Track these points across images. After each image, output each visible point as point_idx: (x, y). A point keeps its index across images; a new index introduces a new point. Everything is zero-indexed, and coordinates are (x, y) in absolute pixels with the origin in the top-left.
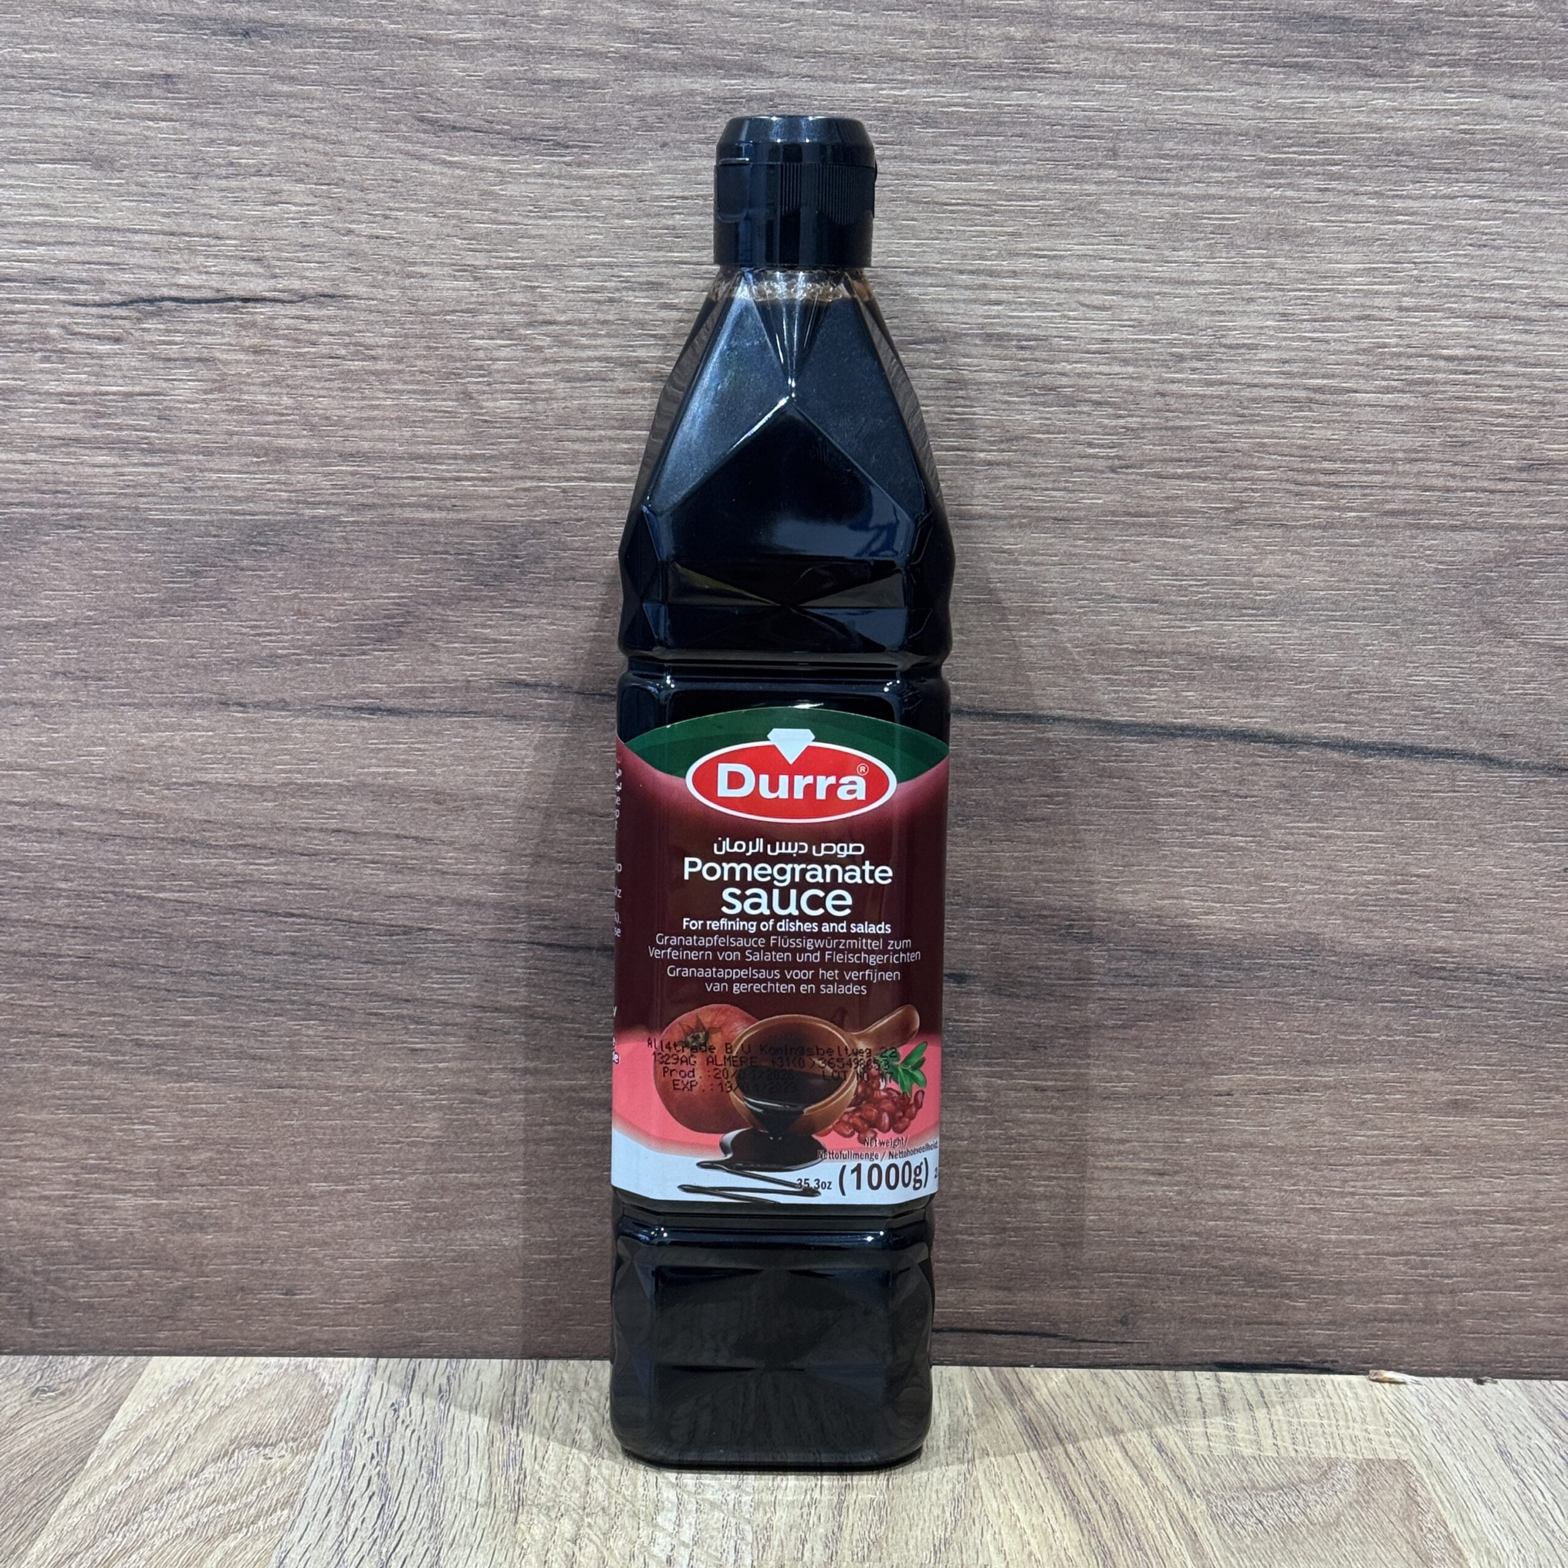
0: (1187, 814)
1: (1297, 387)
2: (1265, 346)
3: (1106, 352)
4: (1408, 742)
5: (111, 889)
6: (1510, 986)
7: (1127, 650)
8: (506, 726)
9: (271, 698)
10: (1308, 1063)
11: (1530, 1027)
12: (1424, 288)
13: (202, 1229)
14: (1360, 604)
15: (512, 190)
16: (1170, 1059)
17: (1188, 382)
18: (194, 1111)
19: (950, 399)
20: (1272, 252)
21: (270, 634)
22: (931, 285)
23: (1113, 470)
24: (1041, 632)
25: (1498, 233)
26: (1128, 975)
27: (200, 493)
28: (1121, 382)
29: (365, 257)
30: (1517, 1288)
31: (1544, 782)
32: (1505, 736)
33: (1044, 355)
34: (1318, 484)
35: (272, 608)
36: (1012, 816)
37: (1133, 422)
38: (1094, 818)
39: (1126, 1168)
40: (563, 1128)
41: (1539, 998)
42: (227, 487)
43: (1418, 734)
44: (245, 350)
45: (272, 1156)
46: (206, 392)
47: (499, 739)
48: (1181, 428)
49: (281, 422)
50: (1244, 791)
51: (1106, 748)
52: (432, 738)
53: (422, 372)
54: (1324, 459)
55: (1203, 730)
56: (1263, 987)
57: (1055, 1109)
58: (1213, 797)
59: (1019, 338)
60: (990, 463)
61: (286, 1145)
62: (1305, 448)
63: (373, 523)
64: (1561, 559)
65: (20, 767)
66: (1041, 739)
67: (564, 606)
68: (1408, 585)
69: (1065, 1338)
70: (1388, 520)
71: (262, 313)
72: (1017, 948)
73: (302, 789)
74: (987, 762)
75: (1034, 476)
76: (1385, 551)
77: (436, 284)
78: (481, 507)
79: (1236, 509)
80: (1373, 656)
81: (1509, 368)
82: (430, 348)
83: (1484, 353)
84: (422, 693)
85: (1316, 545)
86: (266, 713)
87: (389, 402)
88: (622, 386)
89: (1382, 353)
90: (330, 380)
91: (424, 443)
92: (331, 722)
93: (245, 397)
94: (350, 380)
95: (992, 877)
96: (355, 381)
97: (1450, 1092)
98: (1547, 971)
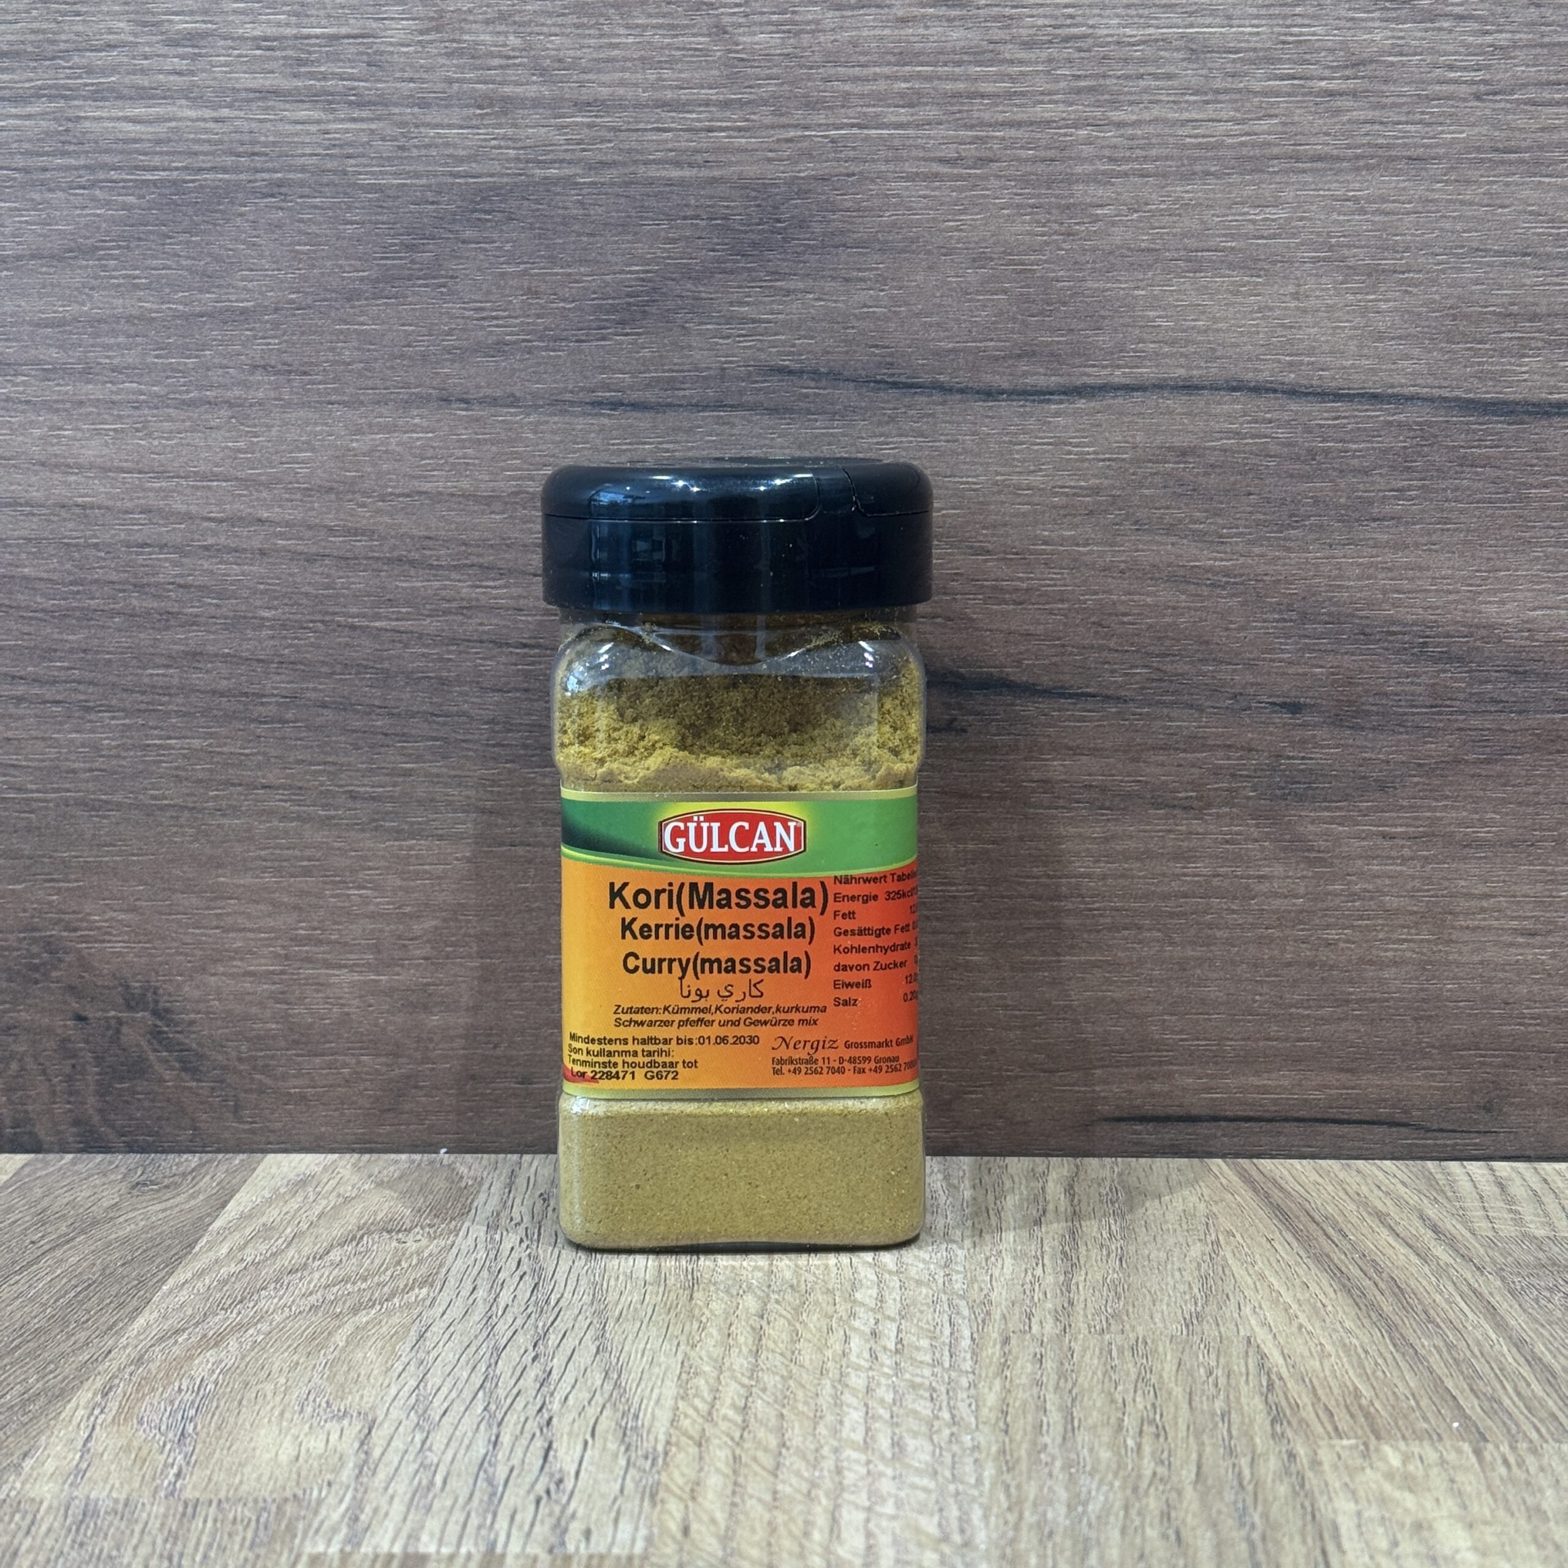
5: (319, 617)
7: (1494, 313)
8: (766, 421)
9: (498, 393)
13: (426, 1008)
16: (1542, 798)
18: (417, 873)
19: (1285, 17)
21: (496, 318)
23: (1478, 97)
24: (1390, 295)
26: (1494, 701)
27: (415, 152)
35: (498, 287)
36: (1357, 515)
37: (1503, 39)
38: (1454, 515)
39: (1490, 928)
42: (447, 145)
45: (504, 925)
46: (421, 32)
48: (1559, 44)
51: (1468, 432)
52: (682, 437)
57: (1405, 860)
60: (1331, 94)
61: (520, 911)
63: (613, 184)
65: (216, 477)
66: (1390, 423)
67: (833, 278)
69: (1418, 1128)
72: (1361, 672)
74: (1326, 452)
75: (1384, 107)
78: (739, 163)
84: (671, 384)
86: (493, 410)
87: (631, 40)
88: (900, 13)
90: (564, 15)
91: (671, 87)
92: (567, 419)
93: (466, 37)
94: (586, 15)
95: (1332, 588)
96: (591, 16)
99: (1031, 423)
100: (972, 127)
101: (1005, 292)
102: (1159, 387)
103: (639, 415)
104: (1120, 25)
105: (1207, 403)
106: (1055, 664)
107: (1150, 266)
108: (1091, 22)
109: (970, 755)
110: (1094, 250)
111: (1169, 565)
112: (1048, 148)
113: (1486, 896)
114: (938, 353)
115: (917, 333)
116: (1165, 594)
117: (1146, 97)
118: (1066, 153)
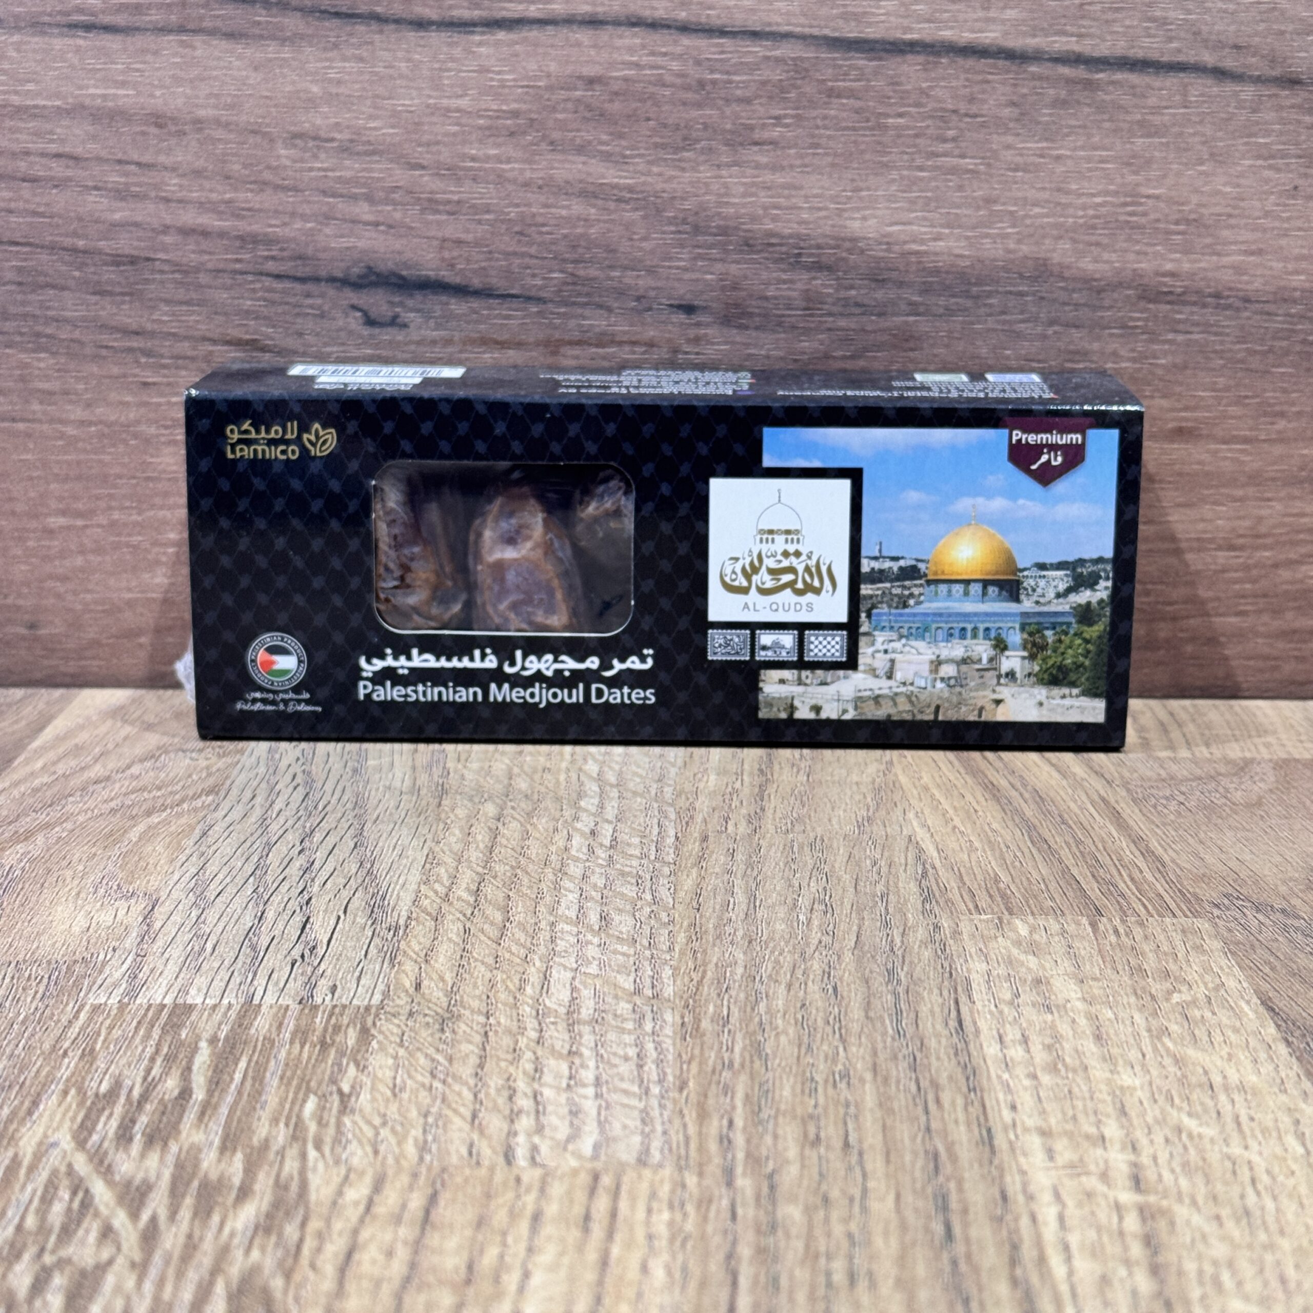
0: (917, 136)
4: (1140, 54)
6: (1237, 310)
8: (224, 44)
11: (1256, 351)
26: (857, 305)
31: (1276, 95)
32: (1238, 48)
36: (740, 139)
38: (823, 141)
41: (1266, 321)
43: (1150, 47)
45: (9, 491)
47: (219, 58)
50: (974, 109)
51: (835, 66)
52: (149, 58)
55: (933, 46)
56: (990, 315)
58: (943, 117)
61: (23, 479)
66: (767, 58)
72: (746, 278)
73: (20, 111)
74: (714, 82)
84: (138, 9)
92: (46, 40)
95: (720, 204)
97: (1173, 420)
98: (1275, 293)
99: (457, 52)
102: (569, 21)
103: (109, 37)
105: (611, 37)
106: (484, 269)
109: (413, 348)
111: (581, 181)
116: (577, 208)
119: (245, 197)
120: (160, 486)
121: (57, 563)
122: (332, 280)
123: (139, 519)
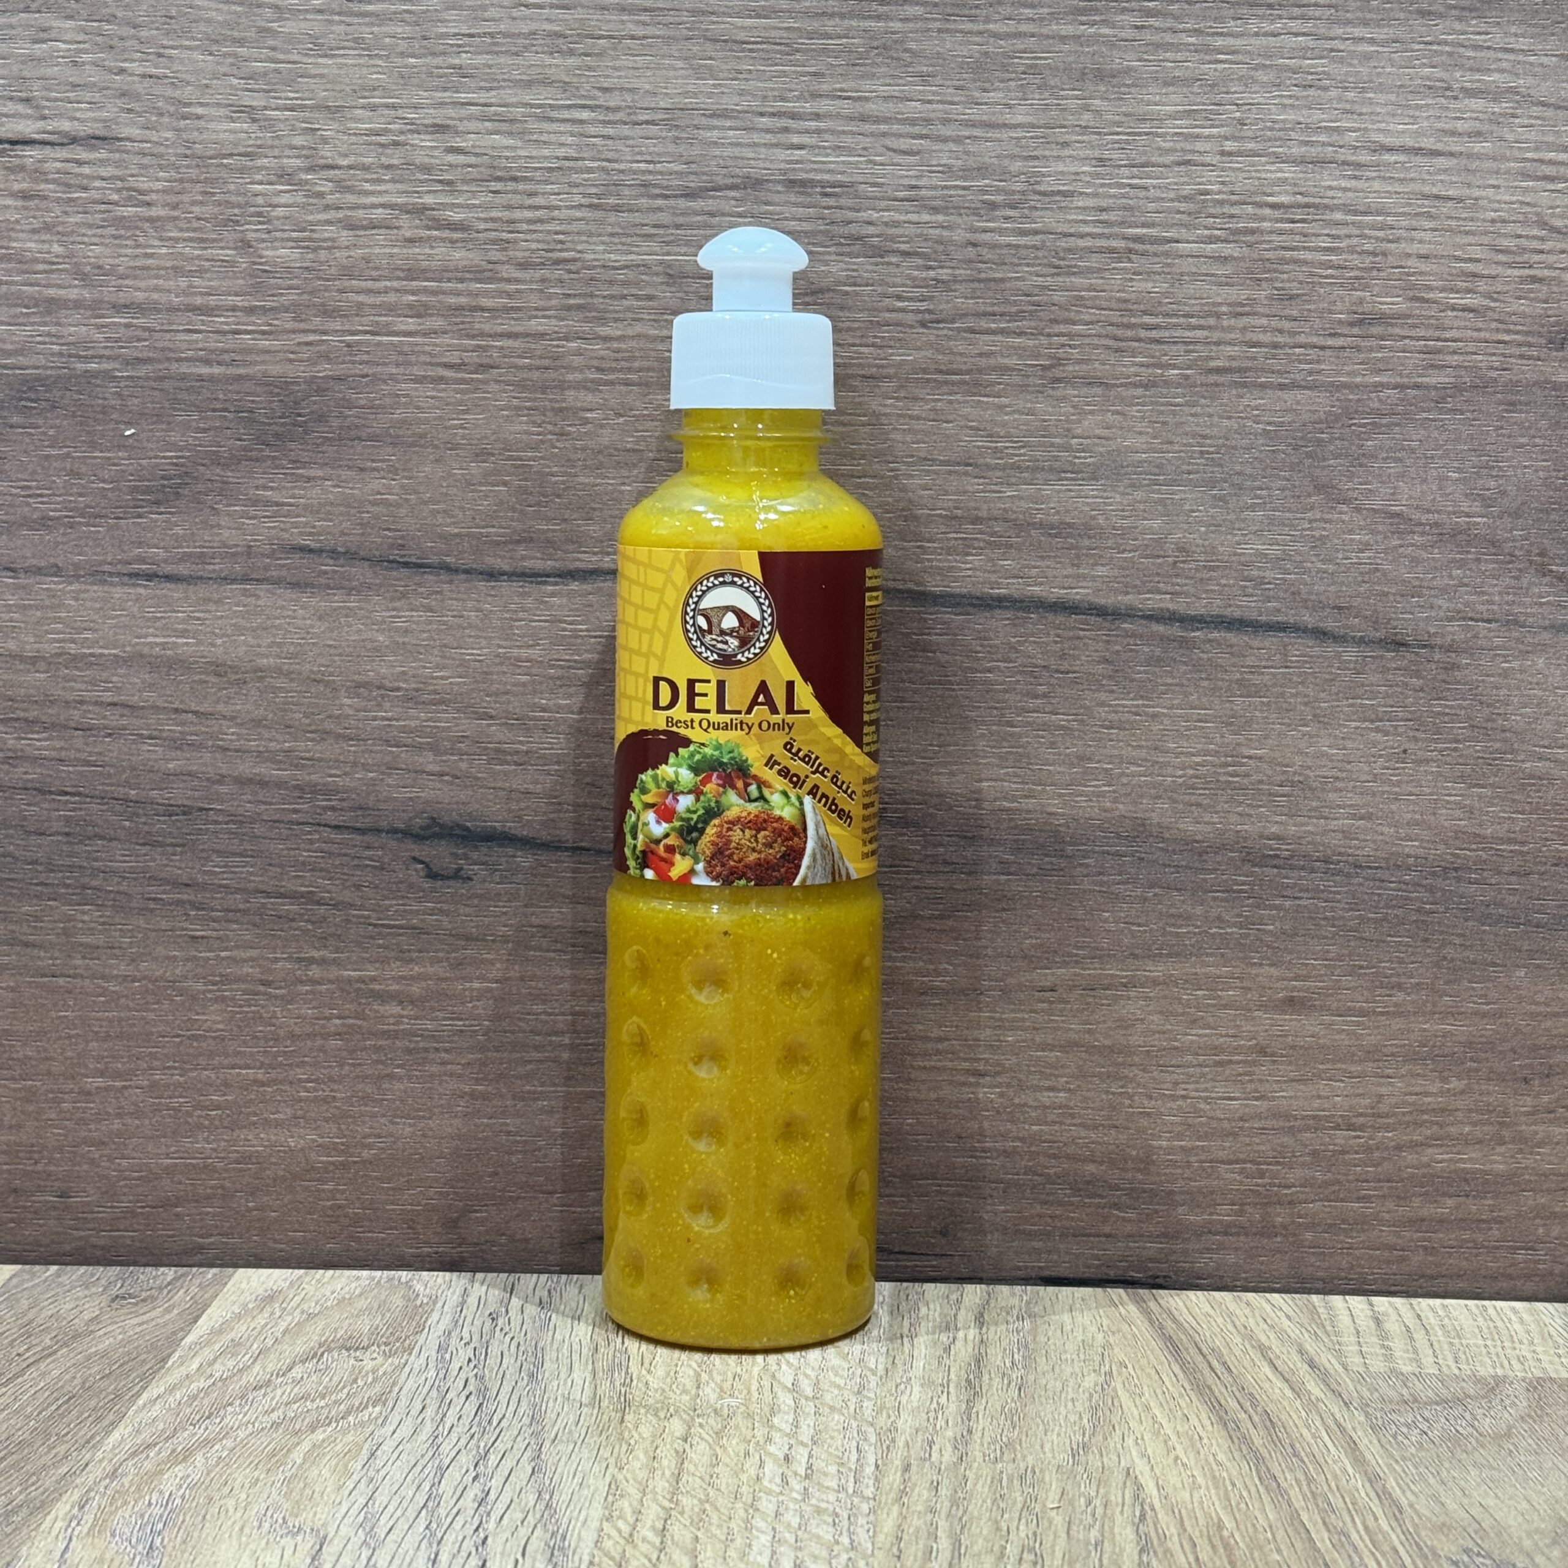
0: (1006, 691)
1: (1116, 236)
2: (1081, 193)
3: (914, 199)
4: (1237, 614)
6: (1348, 876)
7: (940, 516)
8: (289, 594)
9: (43, 564)
10: (1135, 956)
11: (1369, 919)
12: (1247, 131)
14: (1185, 467)
15: (290, 27)
16: (990, 952)
17: (1001, 231)
20: (1087, 94)
21: (41, 496)
22: (731, 128)
23: (923, 324)
25: (1324, 73)
26: (946, 863)
28: (931, 231)
29: (137, 97)
30: (1359, 1199)
31: (1382, 657)
32: (1340, 608)
33: (850, 202)
34: (1139, 340)
35: (43, 468)
37: (944, 274)
38: (908, 695)
39: (944, 1069)
40: (351, 1021)
41: (1379, 888)
43: (1248, 606)
44: (14, 195)
45: (45, 1050)
47: (282, 607)
48: (994, 280)
49: (51, 271)
50: (1065, 666)
51: (920, 620)
52: (212, 607)
53: (199, 219)
54: (1145, 313)
55: (1021, 601)
56: (1087, 876)
58: (1032, 673)
59: (823, 184)
61: (60, 1038)
62: (1126, 301)
63: (148, 378)
64: (1395, 419)
67: (349, 468)
68: (1234, 448)
69: (882, 1250)
70: (1212, 378)
71: (31, 156)
73: (75, 660)
76: (1210, 410)
77: (212, 125)
78: (263, 362)
79: (1052, 366)
80: (1200, 523)
81: (1338, 216)
82: (207, 193)
83: (1311, 200)
84: (202, 559)
85: (1138, 404)
86: (38, 578)
87: (164, 251)
88: (408, 234)
89: (1205, 201)
90: (102, 227)
91: (202, 294)
92: (106, 588)
93: (14, 245)
94: (124, 227)
96: (128, 228)
97: (1286, 989)
98: (1387, 860)
99: (529, 602)
100: (473, 337)
101: (505, 484)
103: (173, 586)
104: (605, 251)
106: (553, 820)
107: (635, 465)
108: (579, 248)
109: (476, 901)
110: (584, 449)
112: (541, 357)
113: (940, 1040)
114: (443, 537)
115: (425, 518)
117: (630, 315)
118: (558, 363)
119: (305, 746)
120: (204, 1045)
121: (92, 1127)
122: (394, 831)
123: (182, 1079)
